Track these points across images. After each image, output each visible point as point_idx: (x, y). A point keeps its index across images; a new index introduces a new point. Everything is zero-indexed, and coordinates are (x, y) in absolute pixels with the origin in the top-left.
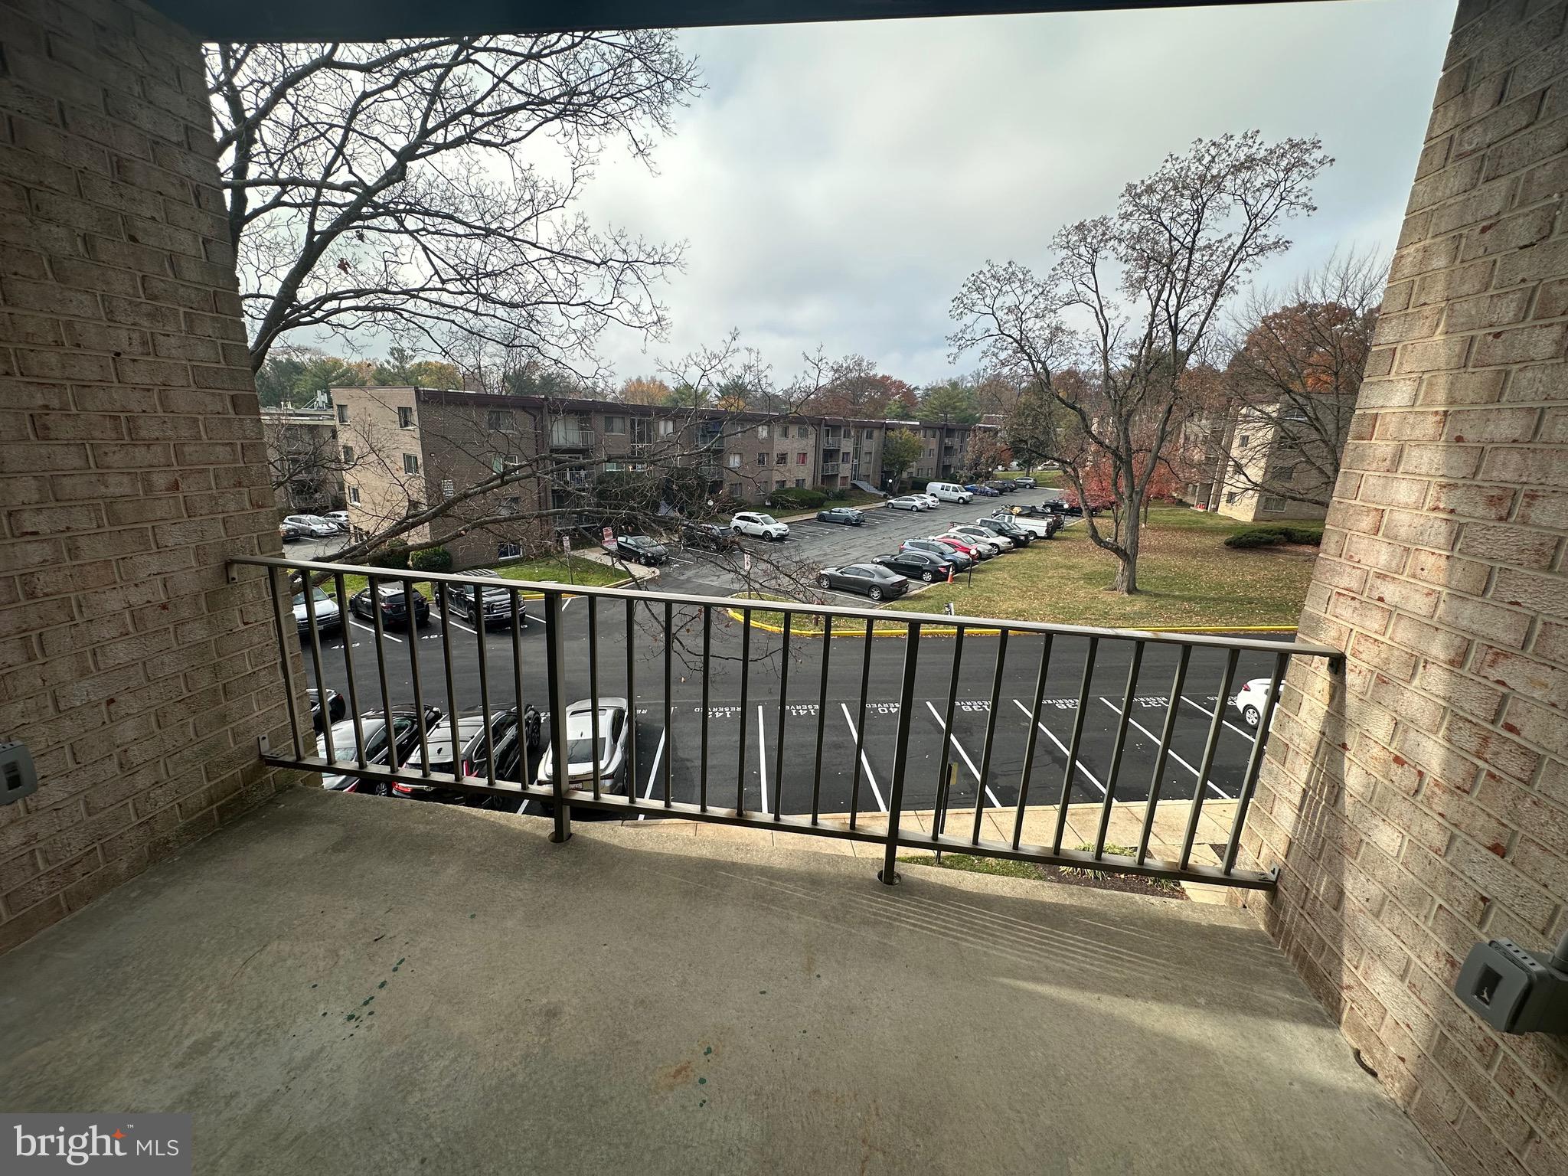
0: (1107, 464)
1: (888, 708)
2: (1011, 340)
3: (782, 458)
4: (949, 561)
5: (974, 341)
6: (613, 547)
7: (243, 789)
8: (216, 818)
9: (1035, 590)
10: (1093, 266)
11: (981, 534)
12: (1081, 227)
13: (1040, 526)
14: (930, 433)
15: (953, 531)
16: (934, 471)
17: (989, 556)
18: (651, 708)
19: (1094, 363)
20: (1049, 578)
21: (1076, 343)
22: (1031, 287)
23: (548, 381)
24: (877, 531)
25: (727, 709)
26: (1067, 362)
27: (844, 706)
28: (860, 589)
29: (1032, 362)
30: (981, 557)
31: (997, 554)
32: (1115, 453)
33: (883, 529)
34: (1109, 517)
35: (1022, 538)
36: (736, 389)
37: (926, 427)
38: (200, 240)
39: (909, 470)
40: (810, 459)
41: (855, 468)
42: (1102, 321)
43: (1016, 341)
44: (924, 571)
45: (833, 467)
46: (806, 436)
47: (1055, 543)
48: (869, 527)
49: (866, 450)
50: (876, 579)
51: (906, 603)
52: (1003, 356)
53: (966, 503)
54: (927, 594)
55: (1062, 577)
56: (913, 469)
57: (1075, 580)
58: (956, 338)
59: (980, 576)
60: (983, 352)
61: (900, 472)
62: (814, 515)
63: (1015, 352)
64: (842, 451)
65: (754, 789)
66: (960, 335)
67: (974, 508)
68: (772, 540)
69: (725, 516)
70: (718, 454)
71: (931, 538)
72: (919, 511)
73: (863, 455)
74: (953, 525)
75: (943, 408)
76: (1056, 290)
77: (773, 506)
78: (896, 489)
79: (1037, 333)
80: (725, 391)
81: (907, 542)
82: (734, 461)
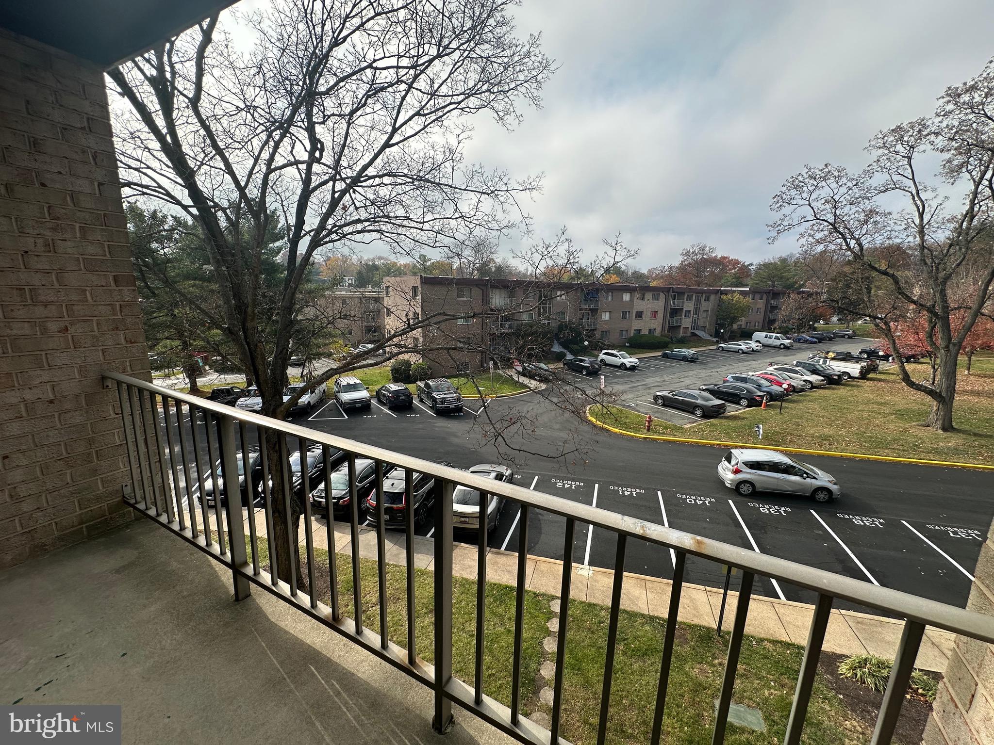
0: (924, 319)
1: (695, 500)
2: (826, 224)
3: (639, 315)
4: (764, 392)
5: (791, 226)
6: (520, 369)
7: (108, 516)
8: (85, 533)
9: (844, 419)
10: (910, 158)
11: (796, 372)
12: (898, 130)
13: (854, 369)
14: (758, 296)
15: (771, 369)
16: (761, 324)
17: (802, 390)
18: (524, 475)
19: (908, 236)
20: (859, 411)
21: (891, 222)
22: (845, 181)
23: (499, 269)
24: (707, 366)
25: (573, 483)
26: (881, 237)
27: (659, 493)
28: (687, 407)
29: (845, 239)
30: (793, 390)
31: (811, 389)
32: (931, 310)
33: (712, 365)
34: (929, 363)
35: (835, 377)
36: (613, 269)
37: (754, 292)
38: (96, 184)
39: (739, 323)
40: (660, 315)
41: (694, 322)
42: (919, 202)
43: (831, 224)
44: (742, 398)
45: (677, 321)
46: (658, 300)
47: (868, 383)
48: (701, 363)
49: (703, 308)
50: (700, 402)
51: (723, 421)
52: (819, 236)
53: (786, 348)
54: (742, 415)
55: (873, 412)
56: (742, 322)
57: (884, 415)
58: (775, 225)
59: (791, 405)
60: (801, 234)
61: (731, 324)
62: (660, 354)
63: (831, 233)
64: (685, 309)
65: (581, 543)
66: (779, 223)
67: (793, 352)
68: (627, 369)
69: (596, 352)
70: (594, 311)
71: (750, 374)
72: (744, 353)
73: (701, 312)
74: (771, 364)
75: (771, 277)
76: (870, 181)
77: (631, 346)
78: (726, 337)
79: (853, 216)
80: (607, 271)
81: (730, 376)
82: (606, 316)
